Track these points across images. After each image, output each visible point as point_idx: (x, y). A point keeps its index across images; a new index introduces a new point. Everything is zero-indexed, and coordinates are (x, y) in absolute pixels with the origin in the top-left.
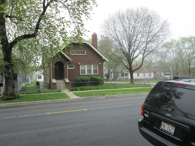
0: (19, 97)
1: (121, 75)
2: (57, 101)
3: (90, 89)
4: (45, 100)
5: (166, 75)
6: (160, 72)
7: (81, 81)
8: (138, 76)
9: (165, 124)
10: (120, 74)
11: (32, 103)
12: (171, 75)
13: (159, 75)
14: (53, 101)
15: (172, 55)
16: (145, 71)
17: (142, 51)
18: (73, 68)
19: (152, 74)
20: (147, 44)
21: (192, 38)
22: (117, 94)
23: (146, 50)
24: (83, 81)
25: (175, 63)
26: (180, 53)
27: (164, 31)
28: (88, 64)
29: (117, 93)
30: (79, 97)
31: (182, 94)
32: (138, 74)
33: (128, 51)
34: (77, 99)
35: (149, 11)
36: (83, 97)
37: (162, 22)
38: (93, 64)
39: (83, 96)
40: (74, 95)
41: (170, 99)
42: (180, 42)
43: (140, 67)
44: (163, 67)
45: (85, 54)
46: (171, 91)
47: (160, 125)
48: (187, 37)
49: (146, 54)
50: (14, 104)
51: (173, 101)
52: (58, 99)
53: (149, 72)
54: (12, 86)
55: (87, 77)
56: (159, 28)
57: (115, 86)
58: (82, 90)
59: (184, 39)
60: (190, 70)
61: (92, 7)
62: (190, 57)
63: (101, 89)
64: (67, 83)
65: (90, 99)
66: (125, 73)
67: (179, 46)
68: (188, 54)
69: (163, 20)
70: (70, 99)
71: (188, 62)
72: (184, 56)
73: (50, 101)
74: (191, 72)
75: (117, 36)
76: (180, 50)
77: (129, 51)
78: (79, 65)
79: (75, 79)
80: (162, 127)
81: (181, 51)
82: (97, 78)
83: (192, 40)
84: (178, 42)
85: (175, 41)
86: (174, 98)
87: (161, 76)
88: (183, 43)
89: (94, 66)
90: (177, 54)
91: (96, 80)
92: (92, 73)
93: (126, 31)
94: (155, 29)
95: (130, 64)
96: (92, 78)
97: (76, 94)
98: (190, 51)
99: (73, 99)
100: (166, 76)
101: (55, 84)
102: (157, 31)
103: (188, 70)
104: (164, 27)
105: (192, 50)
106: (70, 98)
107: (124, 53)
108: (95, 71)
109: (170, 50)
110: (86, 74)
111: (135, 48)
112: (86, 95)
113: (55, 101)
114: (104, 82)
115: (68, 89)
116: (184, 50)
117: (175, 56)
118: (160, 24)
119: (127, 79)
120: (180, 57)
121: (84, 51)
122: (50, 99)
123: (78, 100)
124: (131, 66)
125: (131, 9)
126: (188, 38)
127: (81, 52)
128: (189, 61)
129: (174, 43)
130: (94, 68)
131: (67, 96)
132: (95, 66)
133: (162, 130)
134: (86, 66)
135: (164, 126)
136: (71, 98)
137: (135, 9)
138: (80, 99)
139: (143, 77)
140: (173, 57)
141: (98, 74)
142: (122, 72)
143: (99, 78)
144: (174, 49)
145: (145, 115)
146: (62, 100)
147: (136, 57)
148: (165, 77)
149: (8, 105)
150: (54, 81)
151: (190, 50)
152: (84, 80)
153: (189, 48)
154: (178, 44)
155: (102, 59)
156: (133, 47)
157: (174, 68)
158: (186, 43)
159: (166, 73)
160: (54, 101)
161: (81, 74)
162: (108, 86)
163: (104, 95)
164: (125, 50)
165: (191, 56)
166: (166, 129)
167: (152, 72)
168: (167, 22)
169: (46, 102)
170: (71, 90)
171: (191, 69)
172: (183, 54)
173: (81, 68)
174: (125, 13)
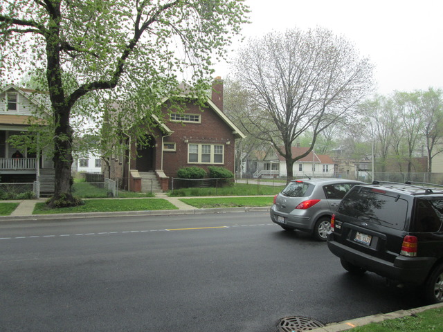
0: (80, 204)
1: (263, 166)
2: (156, 213)
3: (210, 194)
4: (133, 210)
5: (359, 170)
6: (347, 164)
7: (190, 176)
8: (300, 169)
9: (361, 235)
10: (261, 165)
11: (110, 214)
12: (371, 171)
13: (345, 170)
14: (148, 213)
15: (375, 129)
16: (316, 160)
17: (314, 119)
18: (174, 150)
19: (331, 167)
20: (325, 106)
21: (418, 94)
22: (267, 206)
23: (322, 118)
24: (194, 176)
25: (379, 147)
26: (392, 127)
27: (361, 80)
28: (204, 142)
29: (266, 203)
30: (196, 208)
31: (383, 202)
32: (301, 165)
33: (284, 118)
34: (191, 211)
35: (334, 37)
36: (202, 209)
37: (358, 61)
38: (213, 143)
39: (201, 206)
40: (183, 204)
41: (367, 209)
42: (394, 101)
43: (307, 153)
44: (354, 153)
45: (199, 122)
46: (369, 199)
47: (354, 236)
48: (408, 92)
49: (321, 126)
50: (76, 215)
51: (371, 211)
52: (156, 209)
53: (325, 162)
54: (68, 182)
55: (202, 169)
56: (352, 73)
57: (259, 190)
58: (194, 194)
59: (402, 95)
60: (410, 164)
61: (230, 38)
62: (412, 134)
63: (232, 194)
64: (161, 179)
65: (216, 213)
66: (272, 162)
67: (391, 109)
68: (408, 127)
69: (361, 58)
70: (179, 212)
71: (408, 145)
72: (400, 131)
73: (141, 213)
74: (412, 168)
75: (264, 85)
76: (392, 120)
77: (288, 119)
78: (186, 144)
79: (177, 171)
80: (357, 238)
81: (394, 121)
82: (221, 172)
83: (420, 98)
84: (389, 102)
85: (384, 98)
86: (372, 207)
87: (350, 173)
88: (401, 103)
89: (215, 146)
90: (386, 126)
91: (219, 175)
92: (212, 162)
93: (282, 75)
94: (344, 74)
95: (288, 144)
96: (211, 171)
97: (187, 202)
98: (413, 123)
99: (185, 211)
100: (360, 172)
101: (138, 180)
102: (348, 78)
103: (408, 162)
104: (361, 72)
105: (417, 120)
106: (178, 209)
107: (276, 121)
108: (218, 157)
109: (371, 118)
110: (200, 162)
111: (299, 112)
112: (208, 204)
113: (153, 213)
114: (234, 181)
115: (164, 192)
116: (400, 120)
117: (380, 130)
118: (353, 66)
119: (275, 176)
120: (391, 135)
121: (196, 115)
122: (141, 209)
123: (194, 214)
124: (290, 150)
125: (296, 31)
126: (412, 94)
127: (192, 117)
128: (410, 144)
129: (382, 104)
130: (215, 151)
131: (171, 204)
132: (218, 146)
133: (356, 242)
134: (200, 146)
135: (359, 237)
136: (180, 209)
137: (304, 32)
138: (198, 211)
139: (312, 173)
140: (376, 133)
141: (223, 163)
142: (266, 159)
143: (226, 171)
144: (380, 116)
145: (337, 226)
146: (164, 212)
147: (301, 131)
148: (358, 175)
149: (66, 216)
150: (135, 174)
151: (413, 120)
152: (196, 175)
153: (411, 116)
154: (388, 107)
155: (234, 133)
156: (296, 109)
157: (379, 156)
158: (407, 104)
159: (361, 166)
160: (151, 213)
161: (188, 163)
162: (245, 190)
163: (242, 206)
164: (278, 115)
165: (415, 133)
166: (361, 240)
167: (330, 163)
168: (368, 62)
169: (135, 213)
170: (174, 195)
171: (412, 162)
172: (398, 128)
173: (191, 149)
174: (284, 39)
